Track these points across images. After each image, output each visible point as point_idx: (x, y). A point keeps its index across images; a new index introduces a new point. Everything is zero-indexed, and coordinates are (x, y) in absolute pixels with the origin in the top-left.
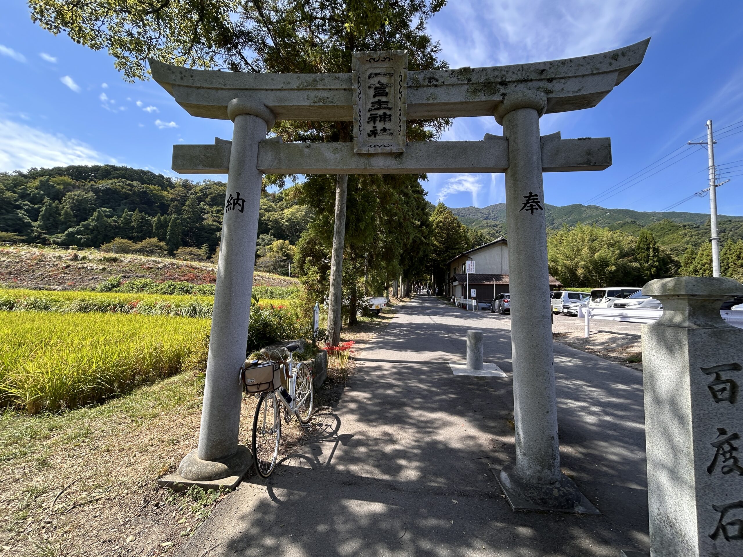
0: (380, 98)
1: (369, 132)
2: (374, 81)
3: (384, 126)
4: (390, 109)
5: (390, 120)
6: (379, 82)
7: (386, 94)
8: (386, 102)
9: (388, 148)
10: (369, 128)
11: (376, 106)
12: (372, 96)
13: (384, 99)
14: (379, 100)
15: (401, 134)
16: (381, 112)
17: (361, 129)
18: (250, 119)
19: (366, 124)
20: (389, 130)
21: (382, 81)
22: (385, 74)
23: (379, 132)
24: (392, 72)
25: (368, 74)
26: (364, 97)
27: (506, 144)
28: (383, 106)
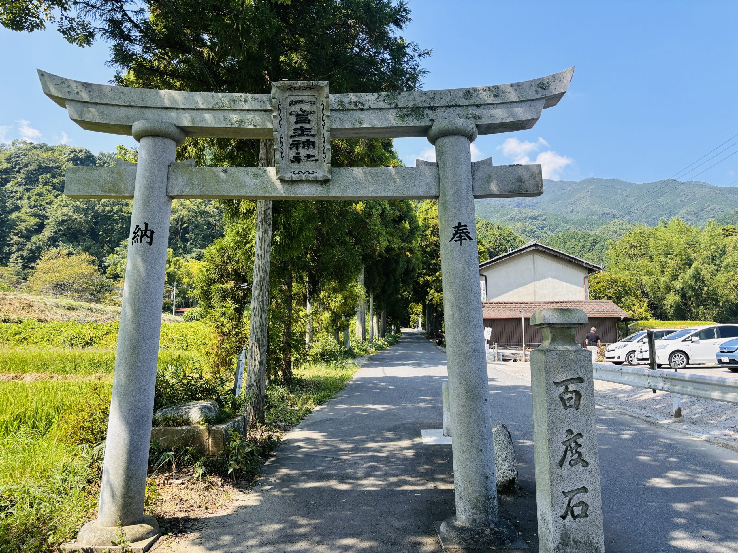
0: (302, 125)
1: (292, 158)
2: (296, 108)
3: (308, 153)
4: (313, 136)
5: (314, 147)
6: (301, 109)
7: (309, 121)
8: (309, 129)
9: (312, 176)
10: (293, 153)
11: (299, 132)
12: (293, 123)
13: (306, 126)
14: (302, 127)
15: (326, 161)
16: (304, 139)
17: (283, 155)
18: (159, 141)
19: (288, 150)
20: (314, 156)
21: (304, 108)
22: (306, 102)
23: (302, 158)
24: (314, 100)
25: (289, 101)
26: (285, 123)
27: (437, 171)
28: (305, 133)
